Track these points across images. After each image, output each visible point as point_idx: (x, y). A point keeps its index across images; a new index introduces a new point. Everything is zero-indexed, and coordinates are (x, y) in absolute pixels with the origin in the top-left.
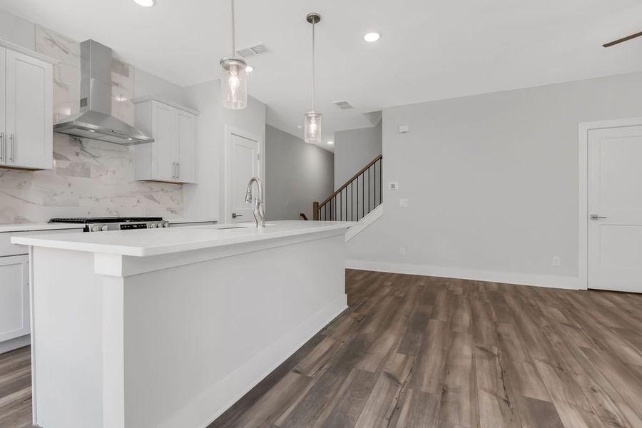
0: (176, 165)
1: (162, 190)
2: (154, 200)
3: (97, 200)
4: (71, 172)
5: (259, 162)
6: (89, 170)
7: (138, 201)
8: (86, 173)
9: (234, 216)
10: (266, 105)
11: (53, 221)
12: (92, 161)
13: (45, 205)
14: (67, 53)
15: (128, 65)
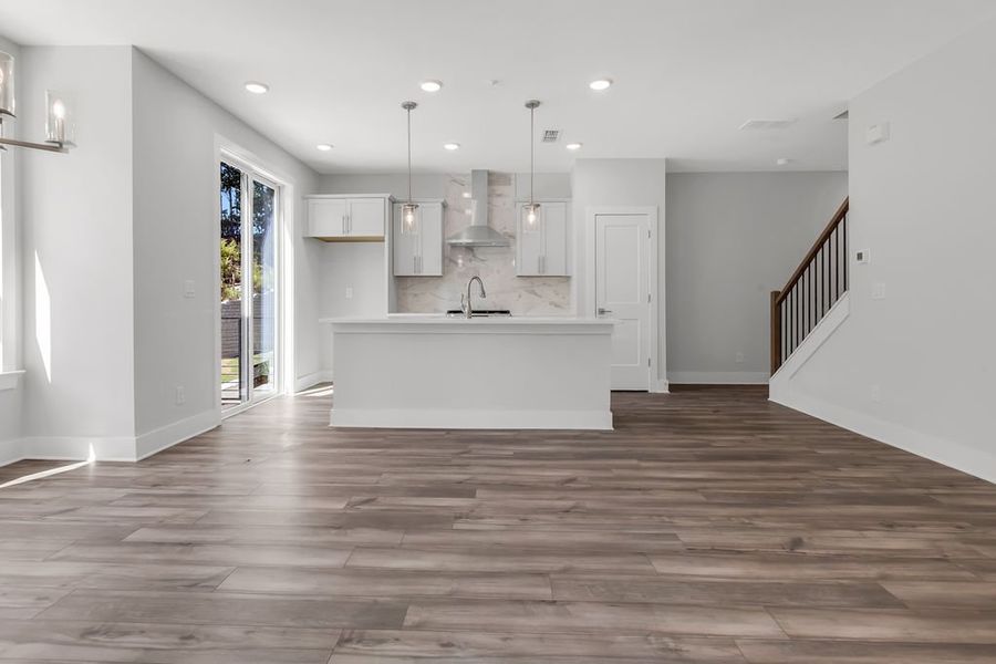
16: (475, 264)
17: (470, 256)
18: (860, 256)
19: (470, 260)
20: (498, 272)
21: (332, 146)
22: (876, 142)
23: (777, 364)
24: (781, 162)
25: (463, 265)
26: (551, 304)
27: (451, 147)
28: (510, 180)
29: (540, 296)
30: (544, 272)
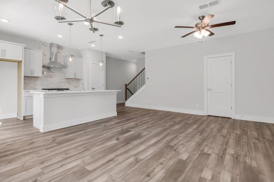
0: (75, 74)
1: (72, 81)
2: (70, 84)
3: (54, 84)
4: (47, 77)
5: (103, 72)
6: (52, 76)
7: (65, 84)
8: (51, 77)
9: (93, 89)
10: (106, 53)
11: (43, 89)
12: (52, 74)
13: (41, 85)
14: (46, 47)
15: (62, 47)
16: (50, 73)
17: (49, 71)
18: (148, 78)
19: (49, 72)
20: (58, 76)
21: (9, 21)
22: (151, 60)
23: (126, 99)
24: (123, 58)
25: (46, 74)
26: (74, 86)
27: (60, 36)
28: (62, 48)
29: (71, 84)
30: (76, 77)
